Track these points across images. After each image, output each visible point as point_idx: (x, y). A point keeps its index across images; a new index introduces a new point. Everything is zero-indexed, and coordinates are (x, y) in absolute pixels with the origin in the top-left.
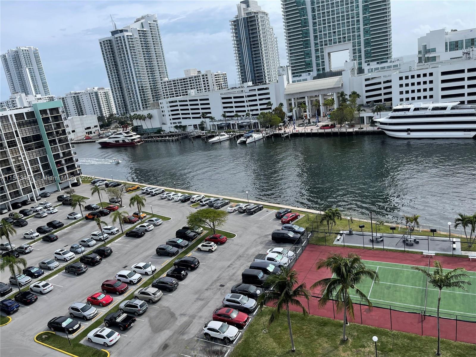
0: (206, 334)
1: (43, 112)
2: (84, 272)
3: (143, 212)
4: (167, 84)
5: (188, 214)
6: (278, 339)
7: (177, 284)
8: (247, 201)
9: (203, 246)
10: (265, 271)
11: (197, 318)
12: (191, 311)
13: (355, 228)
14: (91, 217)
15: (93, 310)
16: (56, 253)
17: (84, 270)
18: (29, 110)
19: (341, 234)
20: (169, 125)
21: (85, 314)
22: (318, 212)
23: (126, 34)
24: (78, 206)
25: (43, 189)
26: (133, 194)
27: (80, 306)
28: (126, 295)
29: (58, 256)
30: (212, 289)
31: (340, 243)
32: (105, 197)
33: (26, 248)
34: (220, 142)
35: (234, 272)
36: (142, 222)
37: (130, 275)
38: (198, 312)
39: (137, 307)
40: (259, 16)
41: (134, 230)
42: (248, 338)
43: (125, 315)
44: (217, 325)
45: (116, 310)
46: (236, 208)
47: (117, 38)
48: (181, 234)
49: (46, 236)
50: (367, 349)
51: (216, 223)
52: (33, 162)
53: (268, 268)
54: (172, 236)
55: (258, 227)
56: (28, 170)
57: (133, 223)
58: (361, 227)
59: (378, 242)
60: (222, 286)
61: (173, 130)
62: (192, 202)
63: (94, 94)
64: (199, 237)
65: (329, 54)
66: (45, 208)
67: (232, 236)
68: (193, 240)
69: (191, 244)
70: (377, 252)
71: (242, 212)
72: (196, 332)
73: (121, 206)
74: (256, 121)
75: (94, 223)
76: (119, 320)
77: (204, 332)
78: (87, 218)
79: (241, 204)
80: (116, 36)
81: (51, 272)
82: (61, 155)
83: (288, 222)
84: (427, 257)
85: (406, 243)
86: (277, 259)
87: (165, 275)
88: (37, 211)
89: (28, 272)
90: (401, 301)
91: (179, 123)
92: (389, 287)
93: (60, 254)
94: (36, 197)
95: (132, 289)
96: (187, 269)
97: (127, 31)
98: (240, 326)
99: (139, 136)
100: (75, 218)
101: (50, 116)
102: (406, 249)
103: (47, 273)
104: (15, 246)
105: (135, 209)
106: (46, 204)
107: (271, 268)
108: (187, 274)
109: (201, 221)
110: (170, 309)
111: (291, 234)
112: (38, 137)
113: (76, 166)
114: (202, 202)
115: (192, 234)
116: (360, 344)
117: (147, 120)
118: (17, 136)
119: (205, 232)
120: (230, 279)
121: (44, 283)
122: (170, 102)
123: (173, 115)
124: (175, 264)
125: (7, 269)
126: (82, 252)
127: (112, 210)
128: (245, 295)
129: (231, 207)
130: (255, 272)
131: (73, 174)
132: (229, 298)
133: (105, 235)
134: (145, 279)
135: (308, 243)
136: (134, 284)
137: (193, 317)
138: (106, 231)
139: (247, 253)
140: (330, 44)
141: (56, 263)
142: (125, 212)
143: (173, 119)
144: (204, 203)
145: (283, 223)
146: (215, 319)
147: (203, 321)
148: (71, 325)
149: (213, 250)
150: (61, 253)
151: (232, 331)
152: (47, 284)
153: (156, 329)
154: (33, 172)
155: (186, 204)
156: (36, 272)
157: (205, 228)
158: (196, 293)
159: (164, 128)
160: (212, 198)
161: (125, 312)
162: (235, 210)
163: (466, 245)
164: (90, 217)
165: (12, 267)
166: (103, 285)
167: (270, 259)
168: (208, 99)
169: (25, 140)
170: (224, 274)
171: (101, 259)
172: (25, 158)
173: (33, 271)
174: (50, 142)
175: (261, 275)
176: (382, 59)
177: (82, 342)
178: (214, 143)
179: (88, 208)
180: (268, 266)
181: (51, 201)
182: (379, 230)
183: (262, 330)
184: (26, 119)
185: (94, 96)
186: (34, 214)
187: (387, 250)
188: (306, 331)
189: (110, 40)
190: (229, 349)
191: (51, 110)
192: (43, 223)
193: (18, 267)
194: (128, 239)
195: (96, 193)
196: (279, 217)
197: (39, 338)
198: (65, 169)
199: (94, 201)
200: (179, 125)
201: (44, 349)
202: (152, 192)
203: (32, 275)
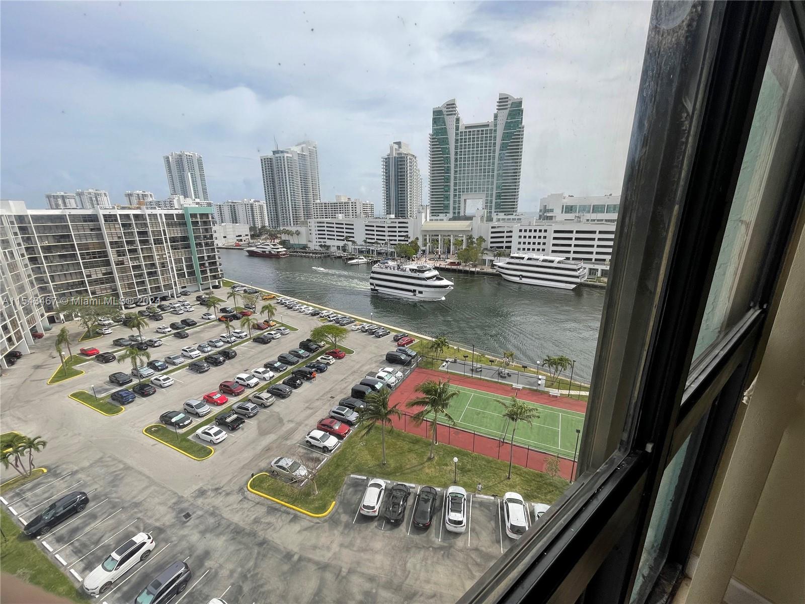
0: (307, 441)
1: (193, 216)
2: (207, 371)
3: (273, 321)
4: (318, 205)
5: (313, 329)
6: (372, 452)
7: (291, 392)
8: (370, 321)
9: (322, 358)
10: (373, 388)
11: (303, 425)
12: (298, 419)
13: (460, 356)
14: (224, 319)
15: (206, 408)
16: (183, 350)
17: (206, 369)
18: (180, 212)
19: (447, 362)
20: (314, 243)
21: (199, 411)
22: (430, 338)
23: (286, 155)
24: (213, 307)
25: (185, 287)
26: (267, 303)
27: (194, 403)
28: (241, 397)
29: (184, 353)
30: (323, 400)
31: (445, 369)
32: (241, 303)
33: (156, 342)
34: (358, 264)
35: (346, 385)
36: (271, 330)
37: (249, 378)
38: (305, 420)
39: (248, 410)
40: (408, 158)
41: (262, 336)
42: (347, 448)
43: (235, 416)
44: (318, 434)
45: (229, 410)
46: (360, 327)
47: (277, 157)
48: (305, 345)
49: (178, 333)
50: (449, 468)
51: (337, 339)
52: (178, 261)
53: (376, 386)
54: (296, 346)
55: (376, 347)
56: (172, 268)
57: (263, 330)
58: (464, 357)
59: (477, 372)
60: (332, 397)
61: (318, 248)
62: (321, 317)
63: (249, 205)
64: (320, 350)
65: (465, 200)
66: (183, 305)
67: (351, 352)
68: (314, 352)
69: (311, 355)
70: (475, 381)
71: (364, 331)
72: (300, 438)
73: (254, 312)
74: (393, 250)
75: (224, 326)
76: (228, 420)
77: (306, 439)
78: (220, 320)
79: (365, 324)
80: (277, 155)
81: (175, 367)
82: (206, 258)
83: (403, 346)
84: (516, 389)
85: (500, 375)
86: (386, 378)
87: (281, 382)
88: (174, 308)
89: (152, 365)
90: (486, 427)
91: (324, 242)
92: (478, 414)
93: (186, 351)
94: (177, 295)
95: (248, 392)
96: (303, 379)
97: (287, 152)
98: (340, 437)
99: (285, 249)
100: (209, 319)
101: (199, 220)
102: (499, 381)
103: (171, 368)
104: (145, 338)
105: (266, 316)
106: (184, 302)
107: (378, 386)
108: (302, 383)
109: (323, 335)
110: (279, 414)
111: (403, 357)
112: (185, 239)
113: (219, 270)
114: (329, 317)
115: (314, 346)
116: (444, 462)
117: (295, 236)
118: (165, 234)
119: (327, 346)
120: (341, 392)
121: (165, 377)
122: (318, 223)
123: (319, 234)
124: (293, 373)
125: (129, 360)
126: (208, 352)
127: (244, 314)
128: (350, 408)
129: (355, 325)
130: (363, 388)
131: (215, 277)
132: (335, 410)
133: (233, 338)
134: (263, 384)
135: (417, 366)
136: (251, 387)
137: (299, 424)
138: (235, 334)
139: (361, 369)
140: (467, 192)
141: (182, 359)
142: (254, 319)
143: (319, 238)
144: (332, 319)
145: (399, 345)
146: (319, 429)
147: (307, 429)
148: (183, 420)
149: (331, 363)
150: (188, 350)
151: (332, 441)
152: (168, 379)
153: (263, 433)
154: (177, 270)
155: (315, 317)
156: (159, 366)
157: (327, 343)
158: (307, 402)
159: (310, 245)
160: (339, 315)
161: (236, 413)
162: (358, 329)
163: (549, 383)
164: (222, 319)
165: (134, 359)
166: (221, 385)
167: (379, 377)
168: (353, 225)
169: (173, 240)
170: (337, 387)
171: (224, 361)
172: (170, 257)
173: (157, 364)
174: (197, 244)
175: (368, 391)
176: (509, 211)
177: (190, 437)
178: (352, 265)
179: (223, 310)
180: (377, 383)
181: (191, 299)
182: (481, 361)
183: (360, 442)
184: (176, 220)
185: (250, 208)
186: (172, 310)
187: (484, 380)
188: (399, 447)
189: (270, 159)
190: (326, 458)
191: (202, 215)
192: (177, 319)
193: (140, 359)
194: (255, 344)
195: (232, 297)
196: (396, 339)
197: (149, 430)
198: (208, 271)
199: (230, 304)
200: (323, 244)
201: (150, 441)
202: (286, 303)
203: (156, 368)
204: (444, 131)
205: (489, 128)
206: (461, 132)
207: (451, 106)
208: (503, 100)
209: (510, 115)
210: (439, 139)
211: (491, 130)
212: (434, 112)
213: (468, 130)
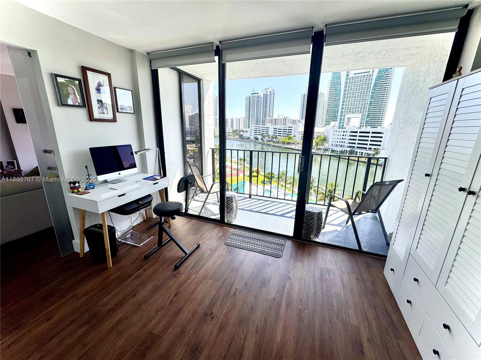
20: (252, 136)
63: (238, 120)
80: (253, 95)
91: (256, 136)
97: (258, 94)
117: (245, 133)
122: (255, 127)
123: (255, 132)
140: (350, 113)
143: (255, 134)
159: (251, 137)
168: (268, 128)
185: (238, 121)
189: (250, 97)
200: (255, 137)
204: (339, 78)
206: (350, 78)
210: (335, 82)
213: (355, 76)
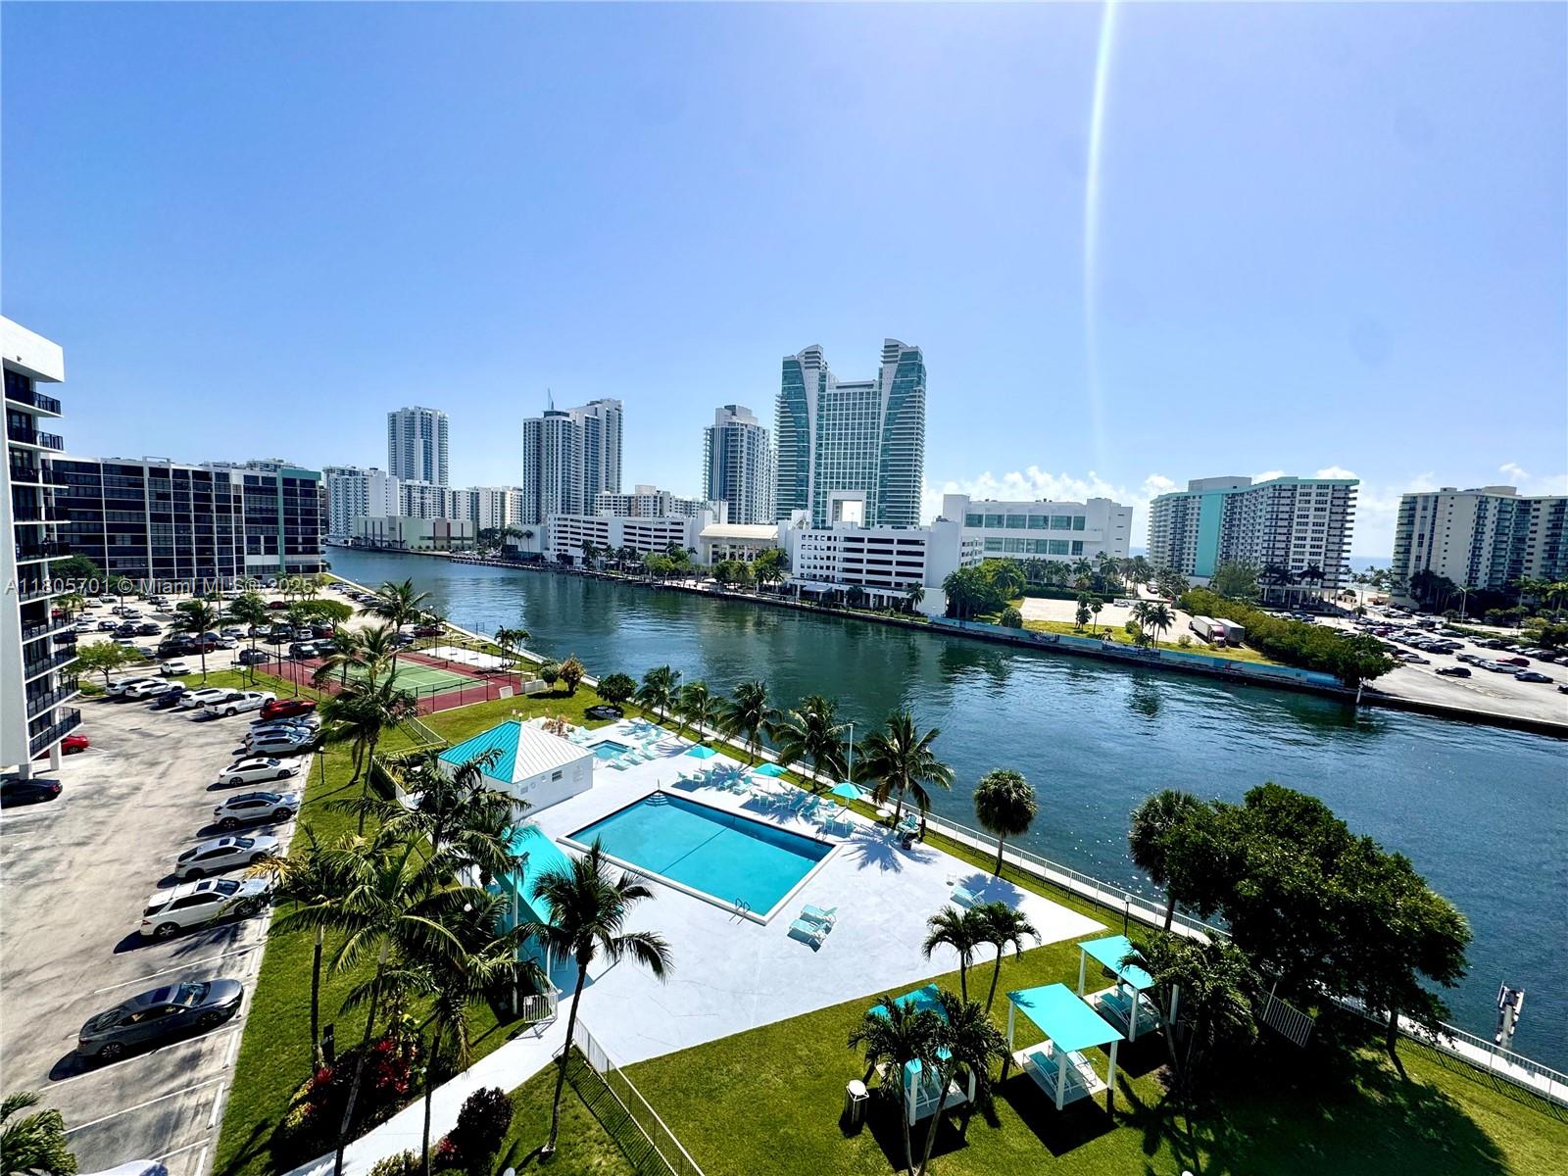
1: (291, 481)
4: (604, 499)
23: (563, 418)
40: (746, 430)
47: (549, 421)
56: (241, 547)
65: (838, 503)
80: (548, 418)
91: (565, 551)
97: (567, 415)
101: (298, 488)
112: (269, 511)
117: (524, 540)
123: (559, 538)
140: (838, 488)
143: (559, 544)
168: (606, 524)
172: (241, 532)
174: (288, 520)
184: (259, 485)
189: (539, 423)
200: (562, 553)
204: (801, 392)
205: (871, 390)
206: (829, 395)
207: (813, 356)
208: (891, 348)
209: (899, 371)
210: (792, 403)
211: (875, 393)
212: (785, 363)
213: (839, 391)
